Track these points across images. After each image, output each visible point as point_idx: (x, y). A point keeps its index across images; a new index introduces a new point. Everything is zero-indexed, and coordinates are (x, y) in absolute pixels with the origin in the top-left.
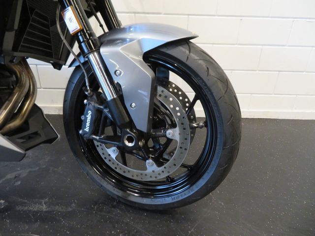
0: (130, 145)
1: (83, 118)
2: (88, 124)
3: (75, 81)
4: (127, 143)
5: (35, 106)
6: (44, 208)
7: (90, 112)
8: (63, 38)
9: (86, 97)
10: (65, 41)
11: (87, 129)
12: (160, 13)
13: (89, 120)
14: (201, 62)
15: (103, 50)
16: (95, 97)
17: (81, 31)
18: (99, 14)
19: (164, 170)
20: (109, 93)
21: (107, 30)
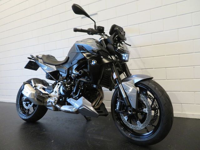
0: (130, 113)
1: (116, 105)
2: (118, 107)
3: (115, 93)
4: (129, 112)
5: (102, 103)
6: (102, 139)
7: (119, 103)
8: (113, 81)
9: (118, 98)
10: (113, 82)
11: (117, 109)
12: (153, 68)
13: (118, 105)
14: (153, 85)
15: (123, 83)
16: (120, 98)
17: (117, 78)
18: (124, 73)
19: (143, 125)
20: (124, 96)
21: (126, 77)
